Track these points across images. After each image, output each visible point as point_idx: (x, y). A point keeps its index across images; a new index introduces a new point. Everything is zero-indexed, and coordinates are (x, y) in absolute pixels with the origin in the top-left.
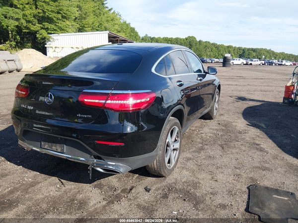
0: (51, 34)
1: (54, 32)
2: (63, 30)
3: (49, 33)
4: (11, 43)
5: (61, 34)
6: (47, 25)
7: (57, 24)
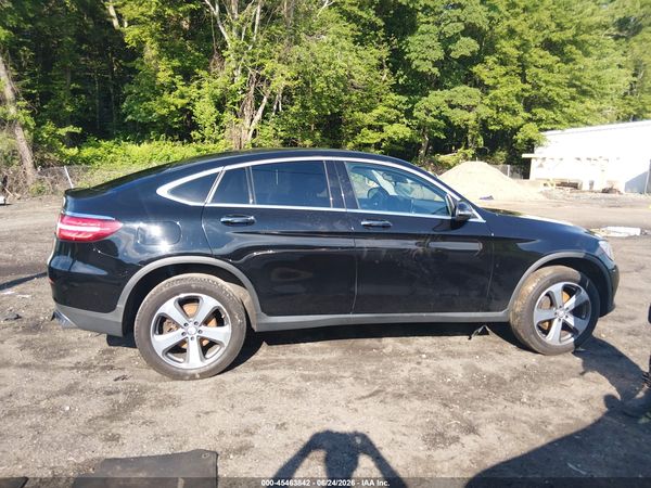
0: (546, 130)
1: (554, 126)
2: (575, 121)
3: (541, 130)
4: (467, 151)
5: (567, 131)
6: (541, 112)
7: (565, 109)
